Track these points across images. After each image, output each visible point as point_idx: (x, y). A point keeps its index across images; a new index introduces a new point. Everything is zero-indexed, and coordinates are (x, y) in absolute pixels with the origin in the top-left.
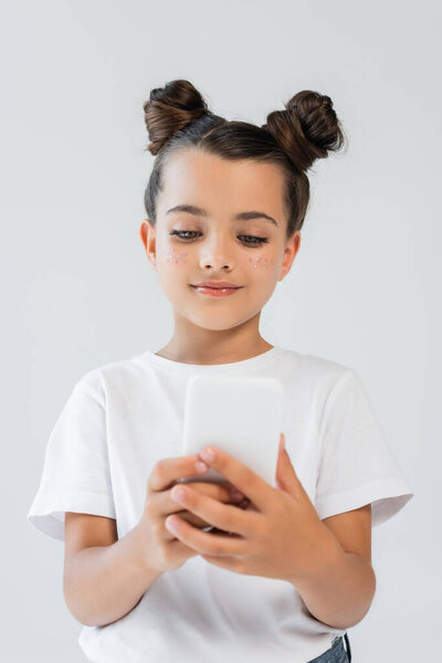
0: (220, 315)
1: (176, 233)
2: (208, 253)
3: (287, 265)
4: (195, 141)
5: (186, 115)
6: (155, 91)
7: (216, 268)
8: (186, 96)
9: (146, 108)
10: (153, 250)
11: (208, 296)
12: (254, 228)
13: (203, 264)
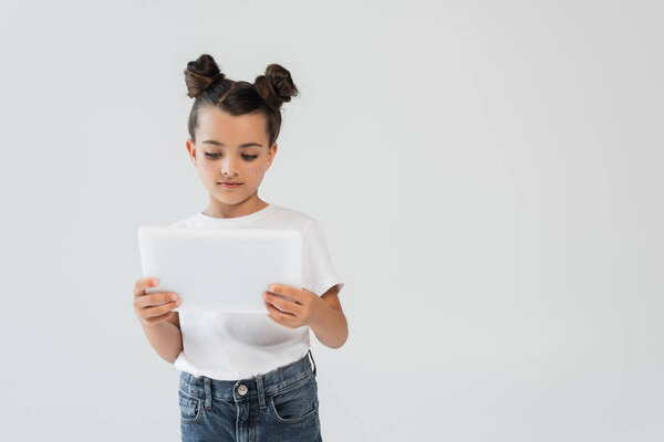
0: (235, 197)
1: (207, 154)
2: (226, 165)
3: (270, 161)
4: (215, 103)
5: (209, 80)
6: (190, 64)
7: (230, 174)
8: (207, 68)
9: (186, 73)
10: (194, 155)
11: (226, 188)
12: (250, 151)
13: (223, 172)
